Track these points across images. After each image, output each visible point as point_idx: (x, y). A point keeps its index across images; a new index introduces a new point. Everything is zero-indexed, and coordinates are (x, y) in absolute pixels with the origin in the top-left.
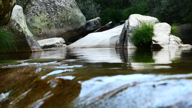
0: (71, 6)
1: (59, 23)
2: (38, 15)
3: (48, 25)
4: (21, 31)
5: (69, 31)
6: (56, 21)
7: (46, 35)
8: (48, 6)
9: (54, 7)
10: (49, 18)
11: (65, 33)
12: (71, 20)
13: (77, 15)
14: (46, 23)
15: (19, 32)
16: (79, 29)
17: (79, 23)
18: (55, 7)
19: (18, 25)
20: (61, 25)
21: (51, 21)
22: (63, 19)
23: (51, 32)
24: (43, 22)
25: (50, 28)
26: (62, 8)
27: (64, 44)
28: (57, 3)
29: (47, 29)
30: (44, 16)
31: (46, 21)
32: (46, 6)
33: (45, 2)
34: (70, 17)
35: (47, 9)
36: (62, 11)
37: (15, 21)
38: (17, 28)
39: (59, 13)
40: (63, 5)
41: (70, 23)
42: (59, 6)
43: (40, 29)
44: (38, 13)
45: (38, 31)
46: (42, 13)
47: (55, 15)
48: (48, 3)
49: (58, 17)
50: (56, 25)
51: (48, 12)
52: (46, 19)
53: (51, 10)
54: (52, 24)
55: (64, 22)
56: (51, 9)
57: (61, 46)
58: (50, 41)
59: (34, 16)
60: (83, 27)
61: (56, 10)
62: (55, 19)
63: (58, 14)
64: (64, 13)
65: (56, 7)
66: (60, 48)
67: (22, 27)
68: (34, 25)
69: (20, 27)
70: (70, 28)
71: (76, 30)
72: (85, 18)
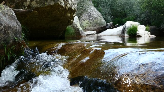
0: (100, 17)
3: (89, 25)
4: (77, 27)
5: (98, 28)
7: (88, 30)
11: (96, 29)
12: (99, 23)
13: (102, 21)
14: (88, 24)
15: (76, 28)
16: (103, 27)
17: (103, 24)
18: (92, 17)
19: (76, 25)
20: (95, 25)
23: (90, 28)
25: (90, 27)
26: (96, 18)
27: (96, 33)
28: (93, 15)
29: (88, 27)
30: (87, 21)
31: (89, 23)
32: (89, 17)
33: (88, 15)
35: (89, 18)
37: (75, 23)
38: (76, 26)
40: (96, 16)
41: (99, 25)
42: (94, 17)
43: (85, 27)
44: (85, 20)
45: (85, 28)
47: (92, 20)
49: (93, 22)
50: (92, 25)
51: (89, 19)
52: (88, 22)
54: (91, 25)
55: (96, 24)
57: (95, 35)
58: (90, 32)
59: (83, 21)
60: (105, 26)
63: (94, 20)
64: (96, 20)
66: (94, 36)
67: (78, 26)
68: (83, 25)
69: (77, 26)
70: (99, 27)
71: (102, 28)
72: (105, 22)
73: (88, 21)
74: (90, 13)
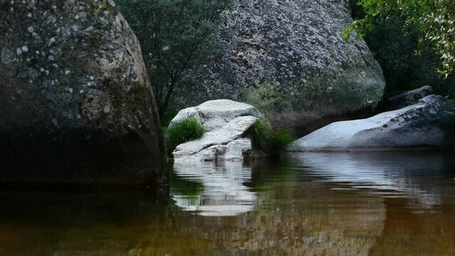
1: (303, 101)
2: (255, 87)
3: (276, 104)
6: (297, 97)
8: (282, 69)
9: (295, 70)
10: (280, 91)
12: (332, 94)
13: (352, 84)
14: (273, 100)
18: (298, 70)
20: (308, 103)
21: (283, 97)
22: (313, 93)
23: (283, 118)
24: (265, 99)
25: (280, 111)
28: (305, 61)
29: (273, 111)
30: (268, 88)
31: (273, 96)
33: (279, 60)
34: (331, 88)
35: (278, 75)
36: (313, 76)
39: (305, 81)
40: (319, 65)
41: (331, 101)
42: (307, 66)
44: (257, 82)
46: (265, 82)
47: (294, 84)
48: (284, 63)
49: (300, 89)
50: (294, 104)
51: (280, 80)
52: (272, 93)
53: (286, 76)
54: (286, 103)
55: (315, 98)
56: (287, 74)
59: (248, 87)
60: (369, 106)
61: (300, 75)
62: (292, 94)
63: (302, 83)
64: (317, 80)
65: (300, 71)
70: (332, 110)
73: (272, 87)
74: (291, 53)
